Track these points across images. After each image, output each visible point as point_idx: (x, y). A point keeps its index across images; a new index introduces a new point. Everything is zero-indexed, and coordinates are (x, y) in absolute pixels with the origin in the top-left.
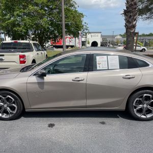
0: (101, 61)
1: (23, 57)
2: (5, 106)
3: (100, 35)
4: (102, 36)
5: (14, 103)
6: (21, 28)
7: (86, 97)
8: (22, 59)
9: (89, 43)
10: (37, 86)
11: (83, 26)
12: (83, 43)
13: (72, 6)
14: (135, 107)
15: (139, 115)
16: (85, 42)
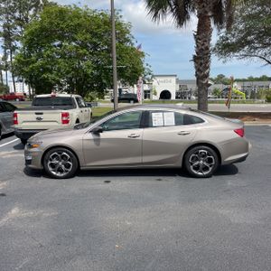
0: (156, 118)
1: (66, 115)
2: (60, 163)
3: (174, 79)
4: (178, 81)
5: (69, 160)
6: (53, 76)
7: (142, 154)
8: (64, 119)
9: (155, 94)
10: (93, 143)
11: (144, 69)
12: (147, 94)
13: (128, 41)
14: (192, 164)
15: (195, 172)
16: (149, 92)
